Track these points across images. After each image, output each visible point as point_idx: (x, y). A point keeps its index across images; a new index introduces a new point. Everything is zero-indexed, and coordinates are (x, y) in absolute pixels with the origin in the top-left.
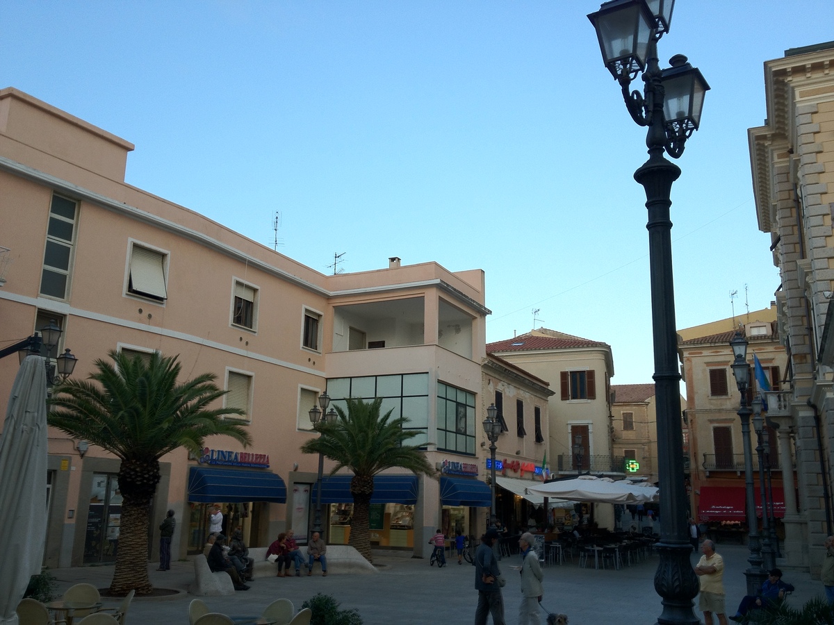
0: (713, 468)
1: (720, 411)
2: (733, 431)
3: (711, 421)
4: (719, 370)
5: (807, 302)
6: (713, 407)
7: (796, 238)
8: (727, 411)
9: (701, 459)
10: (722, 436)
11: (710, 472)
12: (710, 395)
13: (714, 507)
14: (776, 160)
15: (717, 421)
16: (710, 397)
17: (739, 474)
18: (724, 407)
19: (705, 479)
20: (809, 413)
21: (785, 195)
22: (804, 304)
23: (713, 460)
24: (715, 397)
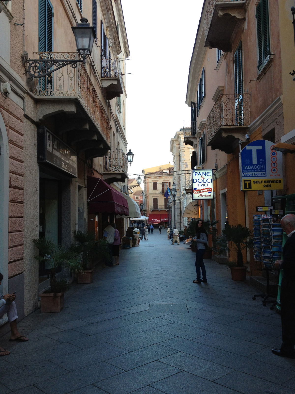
0: (153, 209)
1: (155, 194)
2: (158, 199)
3: (153, 197)
4: (156, 183)
5: (180, 179)
6: (153, 193)
7: (178, 164)
8: (157, 194)
9: (150, 207)
10: (155, 201)
11: (152, 210)
12: (153, 189)
13: (152, 220)
14: (176, 146)
15: (155, 197)
16: (153, 190)
17: (159, 211)
18: (156, 193)
19: (150, 212)
20: (179, 201)
21: (177, 154)
22: (179, 178)
23: (153, 207)
24: (154, 190)
